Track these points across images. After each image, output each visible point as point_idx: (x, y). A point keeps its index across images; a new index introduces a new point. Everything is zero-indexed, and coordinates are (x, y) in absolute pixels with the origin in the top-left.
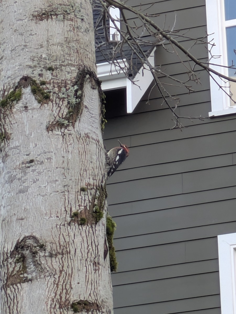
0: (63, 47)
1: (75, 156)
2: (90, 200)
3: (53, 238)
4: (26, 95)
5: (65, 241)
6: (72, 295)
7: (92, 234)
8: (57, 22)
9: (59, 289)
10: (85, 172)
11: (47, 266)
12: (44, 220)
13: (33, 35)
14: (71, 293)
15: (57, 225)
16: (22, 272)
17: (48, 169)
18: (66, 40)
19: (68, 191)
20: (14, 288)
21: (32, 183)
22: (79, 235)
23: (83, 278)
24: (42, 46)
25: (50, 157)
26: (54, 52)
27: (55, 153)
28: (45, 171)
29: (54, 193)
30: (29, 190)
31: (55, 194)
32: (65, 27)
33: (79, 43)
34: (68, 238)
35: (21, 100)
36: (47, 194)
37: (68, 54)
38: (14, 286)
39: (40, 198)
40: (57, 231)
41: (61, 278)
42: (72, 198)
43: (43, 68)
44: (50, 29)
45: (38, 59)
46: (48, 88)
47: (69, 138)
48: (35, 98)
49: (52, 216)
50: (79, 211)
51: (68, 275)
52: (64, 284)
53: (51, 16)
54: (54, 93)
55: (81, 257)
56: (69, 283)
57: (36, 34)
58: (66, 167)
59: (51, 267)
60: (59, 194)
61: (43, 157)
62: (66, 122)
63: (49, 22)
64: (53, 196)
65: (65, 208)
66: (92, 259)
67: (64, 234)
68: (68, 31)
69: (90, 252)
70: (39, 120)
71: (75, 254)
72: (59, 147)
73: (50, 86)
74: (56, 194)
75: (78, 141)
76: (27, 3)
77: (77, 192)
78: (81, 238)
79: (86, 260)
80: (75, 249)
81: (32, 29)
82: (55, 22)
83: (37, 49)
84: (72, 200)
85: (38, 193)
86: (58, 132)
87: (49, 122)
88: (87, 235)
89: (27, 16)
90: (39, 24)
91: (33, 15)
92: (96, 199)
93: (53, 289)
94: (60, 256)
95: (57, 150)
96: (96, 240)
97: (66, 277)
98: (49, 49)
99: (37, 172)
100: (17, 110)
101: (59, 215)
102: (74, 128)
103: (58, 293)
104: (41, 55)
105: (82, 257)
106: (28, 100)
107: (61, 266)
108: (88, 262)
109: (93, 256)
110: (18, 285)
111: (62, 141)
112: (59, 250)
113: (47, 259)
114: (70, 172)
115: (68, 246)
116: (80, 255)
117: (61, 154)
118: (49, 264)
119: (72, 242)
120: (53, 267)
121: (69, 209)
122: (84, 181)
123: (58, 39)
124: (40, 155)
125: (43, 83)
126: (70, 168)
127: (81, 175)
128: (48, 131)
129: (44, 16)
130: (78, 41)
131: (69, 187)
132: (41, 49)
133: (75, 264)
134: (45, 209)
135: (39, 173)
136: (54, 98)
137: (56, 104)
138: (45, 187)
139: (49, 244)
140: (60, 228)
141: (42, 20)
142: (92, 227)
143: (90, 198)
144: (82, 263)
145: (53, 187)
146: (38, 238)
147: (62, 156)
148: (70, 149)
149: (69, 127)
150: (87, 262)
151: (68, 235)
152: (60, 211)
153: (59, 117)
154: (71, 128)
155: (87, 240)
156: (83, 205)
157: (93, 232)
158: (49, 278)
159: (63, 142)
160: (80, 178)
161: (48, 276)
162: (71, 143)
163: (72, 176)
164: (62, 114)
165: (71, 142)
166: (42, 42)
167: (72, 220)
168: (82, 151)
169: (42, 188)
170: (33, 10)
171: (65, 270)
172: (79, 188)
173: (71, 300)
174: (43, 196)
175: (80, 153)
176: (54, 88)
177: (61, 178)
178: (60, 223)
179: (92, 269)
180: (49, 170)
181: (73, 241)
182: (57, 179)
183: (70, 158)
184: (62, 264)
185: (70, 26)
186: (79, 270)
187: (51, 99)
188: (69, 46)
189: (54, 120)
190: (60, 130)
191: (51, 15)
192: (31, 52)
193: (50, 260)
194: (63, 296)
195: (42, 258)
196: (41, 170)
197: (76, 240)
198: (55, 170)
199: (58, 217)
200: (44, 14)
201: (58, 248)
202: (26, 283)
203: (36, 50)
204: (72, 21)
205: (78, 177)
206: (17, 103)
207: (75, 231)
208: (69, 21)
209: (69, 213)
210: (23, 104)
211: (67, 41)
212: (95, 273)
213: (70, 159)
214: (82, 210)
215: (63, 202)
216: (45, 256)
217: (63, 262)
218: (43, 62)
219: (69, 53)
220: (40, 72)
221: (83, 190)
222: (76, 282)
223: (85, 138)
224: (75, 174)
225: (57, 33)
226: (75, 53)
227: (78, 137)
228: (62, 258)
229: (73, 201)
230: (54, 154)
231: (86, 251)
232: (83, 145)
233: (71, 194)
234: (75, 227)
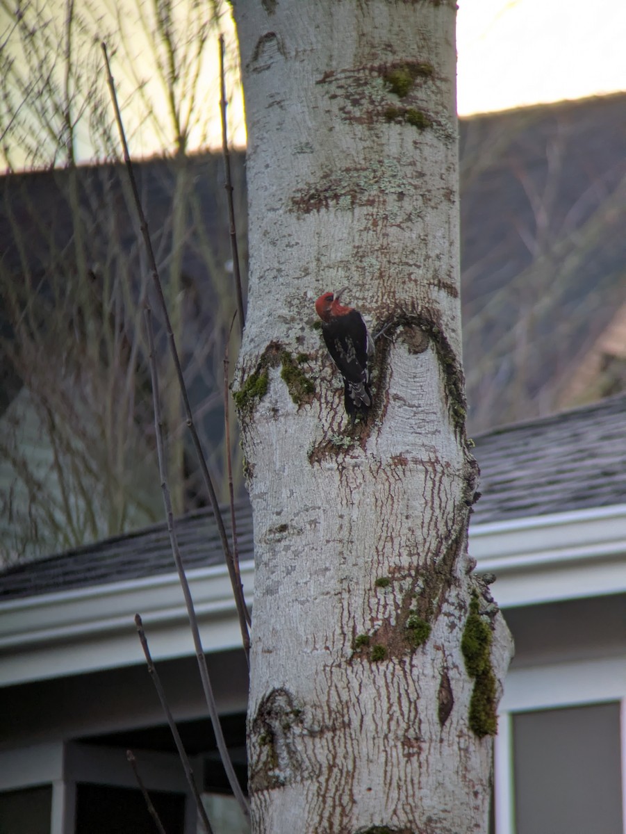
0: (349, 269)
1: (366, 510)
2: (400, 602)
3: (317, 696)
4: (276, 384)
5: (341, 702)
6: (354, 817)
7: (400, 677)
8: (339, 214)
9: (327, 806)
10: (390, 543)
11: (305, 756)
12: (303, 656)
13: (292, 246)
14: (353, 814)
15: (325, 666)
16: (271, 766)
17: (311, 546)
18: (357, 252)
19: (349, 591)
20: (260, 799)
21: (285, 575)
22: (370, 684)
23: (379, 777)
24: (306, 272)
25: (316, 519)
26: (329, 283)
27: (324, 510)
28: (306, 548)
29: (322, 597)
30: (279, 590)
31: (323, 600)
32: (355, 223)
33: (388, 253)
34: (347, 694)
35: (268, 395)
36: (309, 599)
37: (359, 285)
38: (260, 793)
39: (298, 606)
40: (325, 679)
41: (331, 782)
42: (357, 605)
43: (307, 323)
44: (323, 231)
45: (298, 302)
46: (311, 369)
47: (355, 474)
48: (289, 391)
49: (317, 646)
50: (372, 631)
51: (344, 774)
52: (338, 794)
53: (326, 201)
54: (323, 379)
55: (374, 733)
56: (347, 792)
57: (297, 244)
58: (346, 539)
59: (313, 760)
60: (330, 598)
61: (303, 520)
62: (347, 441)
63: (323, 216)
64: (319, 603)
65: (342, 627)
66: (400, 733)
67: (339, 686)
68: (361, 231)
69: (395, 718)
70: (297, 438)
71: (361, 726)
72: (333, 496)
73: (316, 364)
74: (325, 600)
75: (375, 477)
76: (284, 171)
77: (369, 590)
78: (374, 691)
79: (386, 737)
80: (362, 716)
81: (290, 233)
82: (335, 214)
83: (298, 278)
84: (357, 608)
85: (293, 597)
86: (330, 464)
87: (314, 442)
88: (388, 681)
89: (283, 202)
90: (304, 219)
91: (295, 199)
92: (415, 597)
93: (317, 807)
94: (329, 735)
95: (328, 502)
96: (411, 690)
97: (340, 779)
98: (319, 278)
99: (293, 552)
100: (261, 416)
101: (329, 644)
102: (365, 451)
103: (326, 814)
104: (305, 294)
105: (377, 732)
106: (278, 395)
107: (330, 757)
108: (390, 740)
109: (403, 725)
110: (265, 792)
111: (339, 483)
112: (327, 721)
113: (306, 742)
114: (355, 547)
115: (345, 710)
116: (373, 727)
117: (337, 511)
118: (310, 752)
119: (356, 700)
120: (316, 758)
121: (351, 629)
122: (386, 562)
123: (341, 252)
124: (298, 514)
125: (304, 358)
126: (355, 539)
127: (378, 552)
128: (311, 463)
129: (312, 201)
130: (386, 248)
131: (351, 581)
132: (305, 278)
133: (362, 749)
134: (305, 631)
135: (297, 554)
136: (324, 391)
137: (327, 402)
138: (306, 583)
139: (310, 709)
140: (331, 672)
141: (307, 211)
142: (402, 662)
143: (399, 599)
144: (376, 745)
145: (320, 585)
146: (292, 694)
147: (340, 514)
148: (356, 497)
149: (355, 451)
150: (388, 741)
151: (347, 686)
152: (331, 635)
153: (333, 431)
154: (358, 451)
155: (389, 692)
156: (380, 616)
157: (405, 672)
158: (309, 781)
159: (341, 483)
160: (376, 558)
161: (307, 779)
162: (358, 484)
163: (358, 557)
164: (339, 424)
165: (358, 481)
166: (307, 263)
167: (354, 653)
168: (382, 496)
169: (301, 587)
170: (293, 187)
171: (340, 764)
172: (374, 581)
173: (353, 828)
174: (302, 603)
175: (379, 503)
176: (323, 369)
177: (335, 562)
178: (332, 661)
179: (401, 755)
180: (313, 548)
181: (358, 698)
182: (328, 565)
183: (354, 518)
184: (333, 752)
185: (366, 219)
186: (369, 761)
187: (318, 393)
188: (363, 266)
189: (322, 437)
190: (334, 459)
191: (326, 198)
192: (288, 285)
193: (311, 743)
194: (336, 821)
195: (298, 738)
196: (300, 548)
197: (364, 697)
198: (323, 547)
199: (327, 648)
200: (312, 197)
201: (327, 716)
202: (277, 789)
203: (296, 282)
204: (371, 205)
205: (371, 557)
206: (261, 400)
207: (362, 676)
208: (365, 208)
209: (351, 637)
210: (271, 402)
211: (359, 254)
212: (407, 762)
213: (356, 520)
214: (378, 630)
215: (337, 616)
216: (302, 736)
217: (334, 747)
218: (308, 308)
219: (360, 282)
220: (300, 334)
221: (382, 583)
222: (364, 787)
223: (393, 467)
224: (366, 551)
225: (337, 239)
226: (376, 279)
227: (374, 468)
228: (333, 738)
229: (360, 612)
230: (322, 511)
231: (386, 717)
232: (387, 484)
233: (356, 596)
234: (363, 667)
